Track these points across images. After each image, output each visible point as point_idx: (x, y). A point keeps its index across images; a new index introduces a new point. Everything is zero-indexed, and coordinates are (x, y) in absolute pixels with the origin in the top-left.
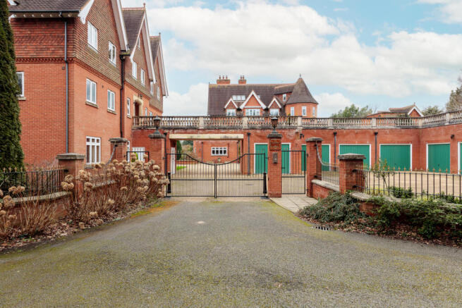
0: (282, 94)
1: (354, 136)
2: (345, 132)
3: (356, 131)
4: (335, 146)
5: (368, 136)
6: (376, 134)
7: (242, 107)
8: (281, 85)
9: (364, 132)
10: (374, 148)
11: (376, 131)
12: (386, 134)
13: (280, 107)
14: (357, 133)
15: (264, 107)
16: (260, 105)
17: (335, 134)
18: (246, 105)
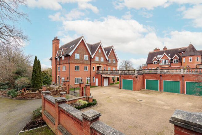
0: (181, 52)
1: (171, 77)
2: (166, 75)
3: (172, 75)
4: (161, 81)
5: (178, 77)
6: (183, 76)
7: (160, 60)
8: (182, 48)
9: (176, 75)
10: (182, 83)
11: (183, 75)
12: (190, 76)
13: (179, 58)
14: (172, 76)
15: (170, 59)
16: (168, 58)
17: (161, 76)
18: (162, 59)
